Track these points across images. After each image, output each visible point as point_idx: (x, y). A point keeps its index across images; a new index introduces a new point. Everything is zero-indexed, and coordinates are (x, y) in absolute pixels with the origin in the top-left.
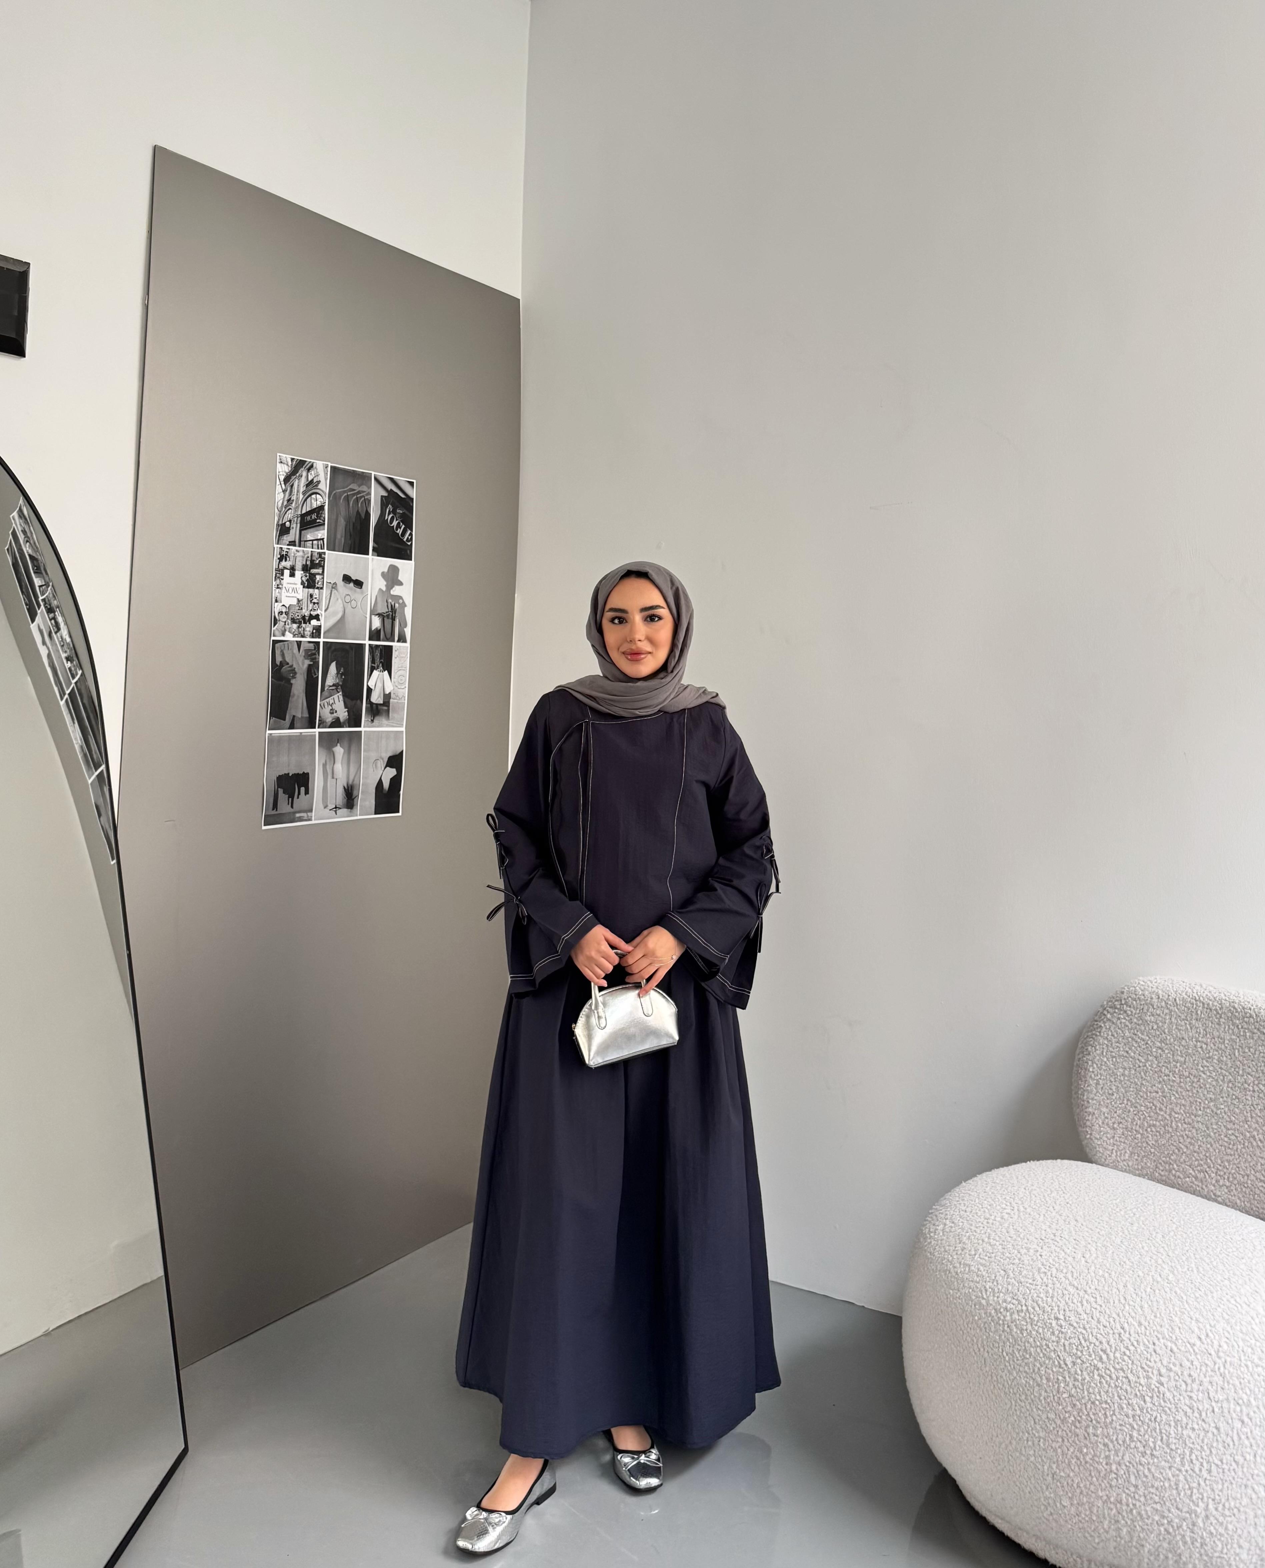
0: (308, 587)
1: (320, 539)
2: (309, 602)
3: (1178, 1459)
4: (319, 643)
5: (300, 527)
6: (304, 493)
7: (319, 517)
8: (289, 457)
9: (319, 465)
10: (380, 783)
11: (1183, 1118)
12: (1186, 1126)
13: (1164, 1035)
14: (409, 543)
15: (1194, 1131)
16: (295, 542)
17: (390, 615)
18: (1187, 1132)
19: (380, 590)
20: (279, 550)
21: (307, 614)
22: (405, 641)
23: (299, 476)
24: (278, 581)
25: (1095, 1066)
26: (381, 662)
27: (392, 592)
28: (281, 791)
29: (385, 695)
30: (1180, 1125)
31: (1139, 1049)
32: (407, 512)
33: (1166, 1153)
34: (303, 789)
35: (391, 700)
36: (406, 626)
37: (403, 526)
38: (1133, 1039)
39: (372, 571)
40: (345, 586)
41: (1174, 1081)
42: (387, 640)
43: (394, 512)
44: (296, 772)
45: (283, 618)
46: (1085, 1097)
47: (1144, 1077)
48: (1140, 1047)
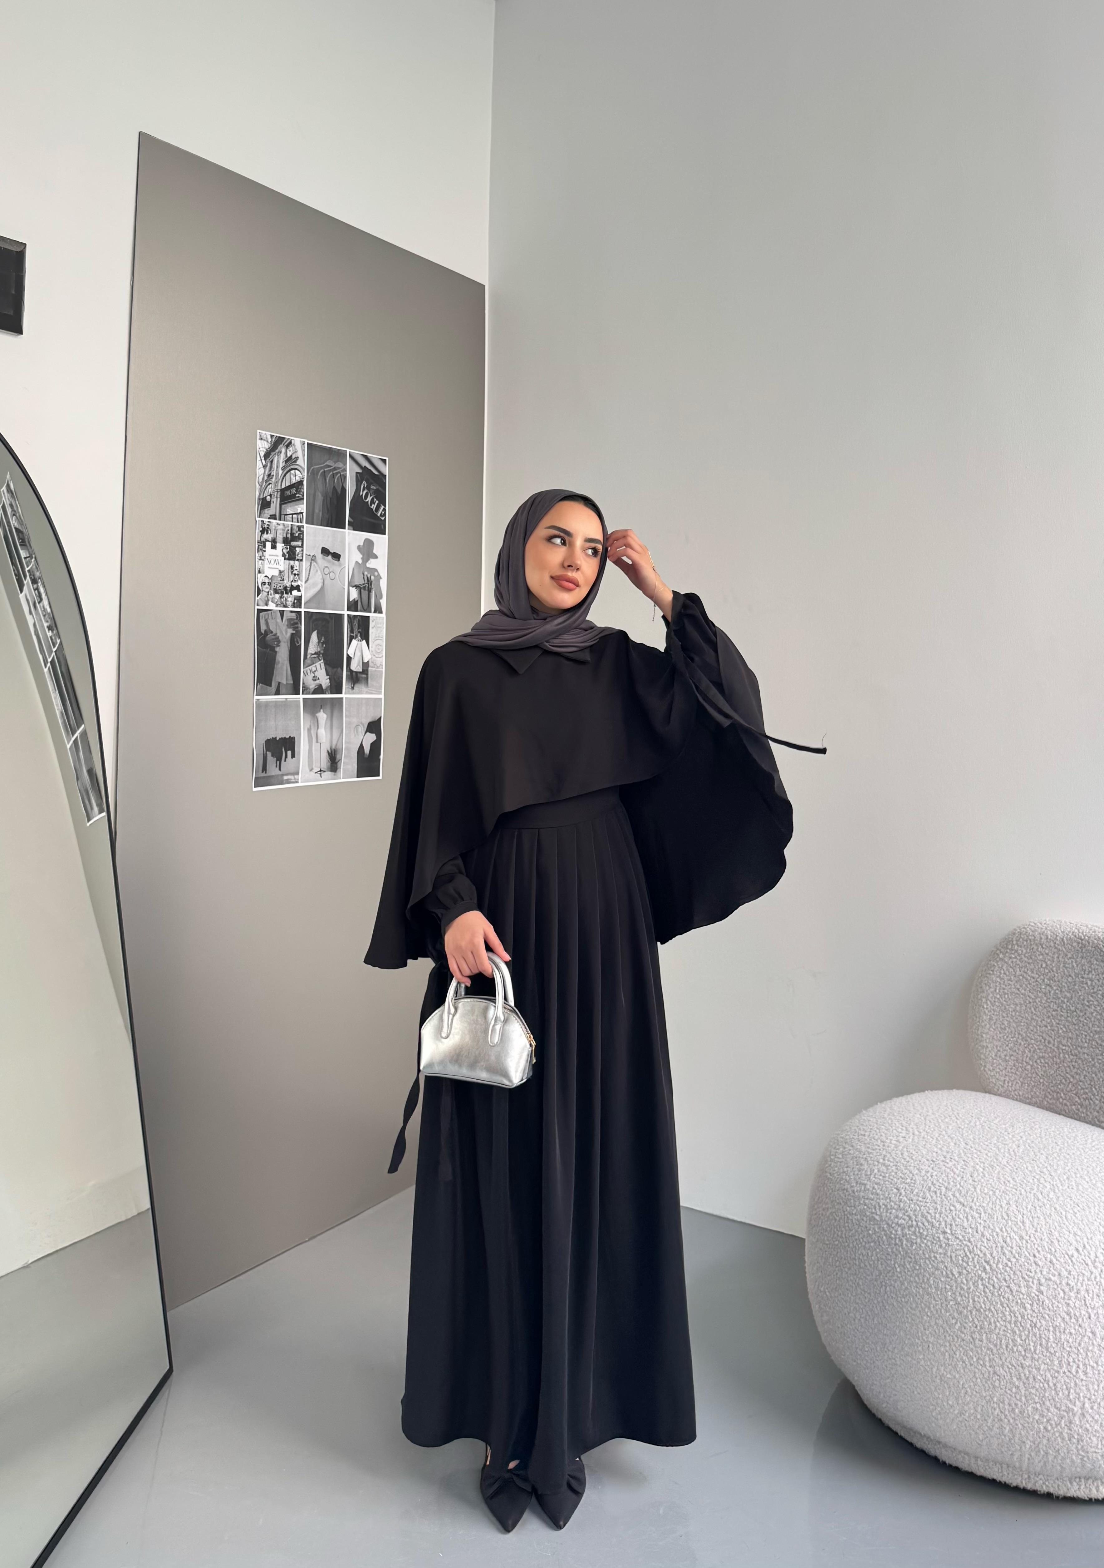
0: (289, 559)
1: (300, 513)
2: (290, 573)
3: (1056, 1363)
4: (301, 612)
5: (280, 501)
6: (283, 469)
7: (298, 491)
8: (269, 434)
9: (297, 441)
10: (361, 747)
11: (1069, 1050)
12: (1071, 1057)
13: (1052, 973)
14: (383, 518)
15: (1080, 1062)
16: (275, 515)
17: (367, 587)
18: (1074, 1063)
19: (357, 562)
20: (260, 523)
21: (288, 585)
22: (381, 612)
23: (278, 452)
24: (261, 553)
25: (989, 1002)
26: (359, 632)
27: (368, 565)
28: (269, 754)
29: (363, 663)
30: (1067, 1056)
31: (1029, 986)
32: (380, 488)
33: (1054, 1082)
34: (289, 753)
35: (370, 668)
36: (381, 598)
37: (377, 502)
38: (1023, 977)
39: (349, 544)
40: (323, 558)
41: (1062, 1016)
42: (365, 611)
43: (368, 488)
44: (283, 737)
45: (266, 588)
46: (979, 1032)
47: (1034, 1012)
48: (1030, 984)
